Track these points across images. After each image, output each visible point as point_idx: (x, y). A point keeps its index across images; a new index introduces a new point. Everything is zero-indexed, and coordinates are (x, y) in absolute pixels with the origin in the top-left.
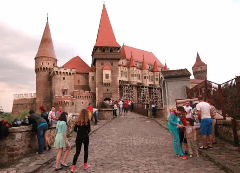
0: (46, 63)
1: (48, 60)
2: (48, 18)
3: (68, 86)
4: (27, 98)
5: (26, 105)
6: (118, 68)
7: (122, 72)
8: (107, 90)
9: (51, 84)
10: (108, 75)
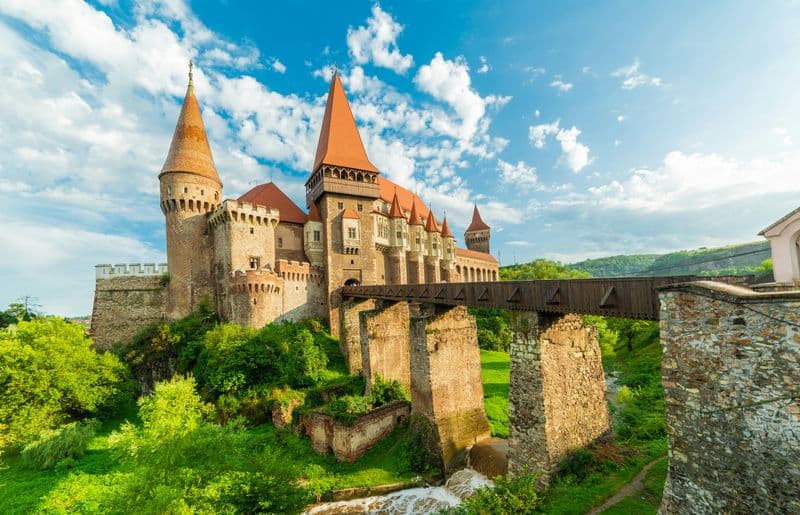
0: (197, 188)
1: (202, 183)
2: (190, 74)
3: (262, 250)
4: (141, 275)
5: (138, 293)
6: (372, 218)
7: (380, 227)
8: (352, 262)
9: (212, 243)
10: (354, 230)
